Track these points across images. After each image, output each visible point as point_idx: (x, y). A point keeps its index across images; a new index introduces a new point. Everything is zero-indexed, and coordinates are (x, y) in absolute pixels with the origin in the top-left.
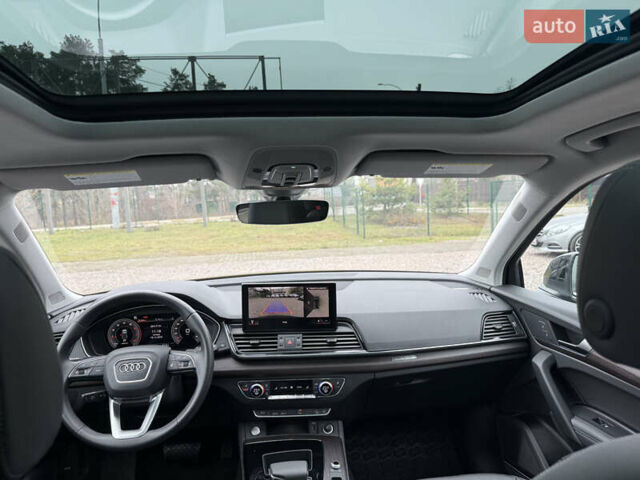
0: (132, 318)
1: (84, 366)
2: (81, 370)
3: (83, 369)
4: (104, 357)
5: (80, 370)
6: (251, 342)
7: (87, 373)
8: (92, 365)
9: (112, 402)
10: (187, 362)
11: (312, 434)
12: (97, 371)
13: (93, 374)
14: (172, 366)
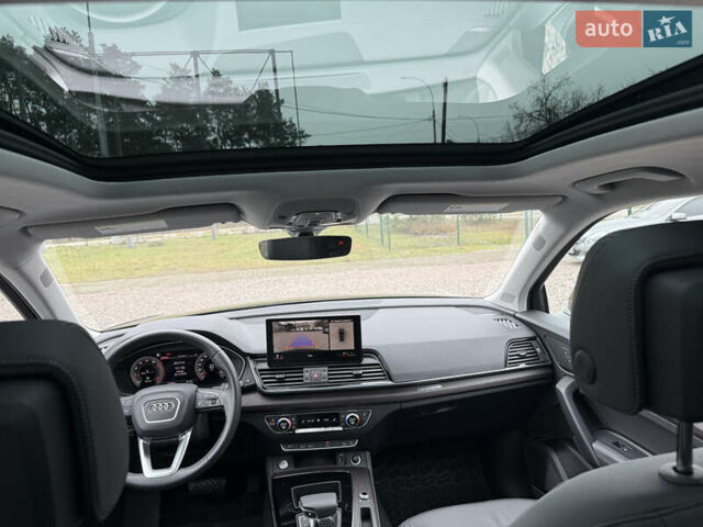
0: (155, 356)
4: (131, 397)
6: (277, 376)
9: (141, 442)
10: (214, 400)
11: (340, 466)
14: (200, 404)
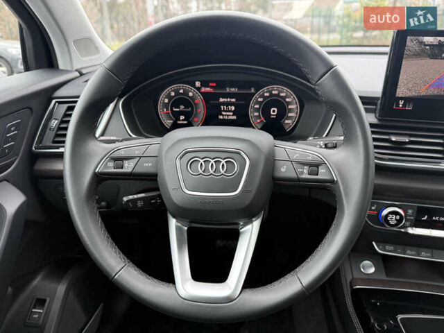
0: (194, 86)
1: (122, 153)
2: (119, 160)
3: (123, 159)
4: (158, 140)
5: (115, 159)
6: (394, 139)
7: (128, 167)
8: (137, 153)
9: (173, 223)
10: (314, 166)
12: (146, 166)
13: (138, 170)
14: (285, 170)
